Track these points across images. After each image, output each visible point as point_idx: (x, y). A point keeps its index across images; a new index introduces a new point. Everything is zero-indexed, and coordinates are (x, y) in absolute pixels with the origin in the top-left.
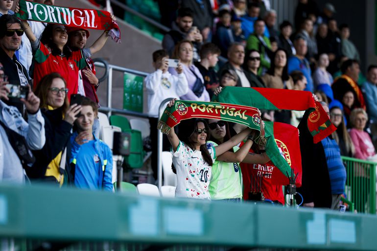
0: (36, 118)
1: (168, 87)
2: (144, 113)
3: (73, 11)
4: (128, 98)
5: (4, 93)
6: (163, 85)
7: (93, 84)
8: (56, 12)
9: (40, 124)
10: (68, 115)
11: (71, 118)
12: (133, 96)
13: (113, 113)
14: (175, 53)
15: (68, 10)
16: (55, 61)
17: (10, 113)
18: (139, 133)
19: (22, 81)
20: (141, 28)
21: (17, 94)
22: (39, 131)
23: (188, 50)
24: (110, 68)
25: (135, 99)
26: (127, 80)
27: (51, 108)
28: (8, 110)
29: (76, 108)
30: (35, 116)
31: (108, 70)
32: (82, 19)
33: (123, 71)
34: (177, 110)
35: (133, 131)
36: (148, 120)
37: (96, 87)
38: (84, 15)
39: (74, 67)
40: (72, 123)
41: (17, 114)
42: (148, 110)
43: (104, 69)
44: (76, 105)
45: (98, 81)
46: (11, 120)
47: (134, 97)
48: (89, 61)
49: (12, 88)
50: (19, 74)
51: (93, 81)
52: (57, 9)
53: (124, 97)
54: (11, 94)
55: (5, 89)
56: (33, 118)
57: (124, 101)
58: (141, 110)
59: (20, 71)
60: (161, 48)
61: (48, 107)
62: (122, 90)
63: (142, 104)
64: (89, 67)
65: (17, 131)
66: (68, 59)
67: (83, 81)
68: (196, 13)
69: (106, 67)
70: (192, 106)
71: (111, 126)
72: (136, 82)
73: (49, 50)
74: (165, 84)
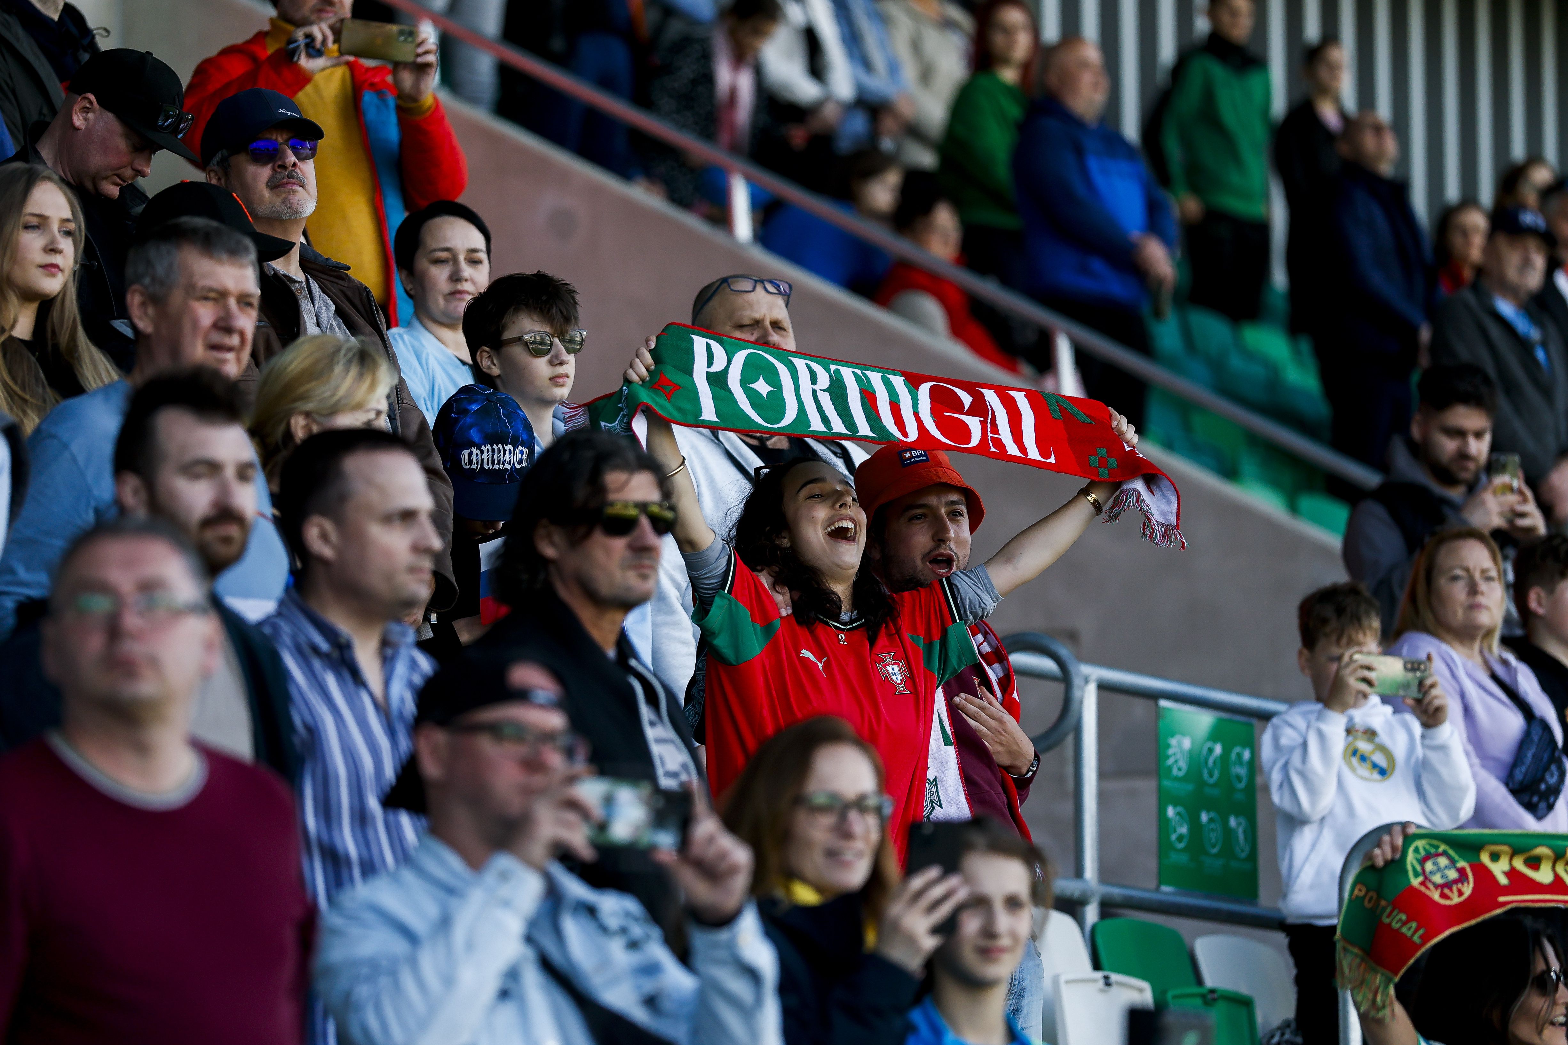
0: (732, 947)
1: (1383, 772)
2: (1265, 901)
3: (925, 389)
4: (1184, 830)
5: (568, 825)
6: (1355, 761)
7: (1008, 769)
8: (837, 391)
9: (752, 974)
10: (896, 927)
11: (911, 941)
12: (1204, 817)
13: (1108, 909)
14: (1413, 598)
15: (898, 381)
16: (806, 653)
17: (604, 929)
18: (1244, 1003)
19: (663, 764)
20: (1230, 472)
21: (637, 828)
22: (749, 1013)
23: (1477, 575)
24: (1087, 681)
25: (1214, 836)
26: (1173, 741)
27: (806, 895)
28: (591, 911)
29: (937, 891)
30: (723, 935)
31: (1076, 693)
32: (974, 423)
33: (1154, 696)
34: (1415, 882)
35: (1211, 997)
36: (1282, 939)
37: (1023, 784)
38: (980, 408)
39: (910, 680)
40: (913, 963)
41: (637, 931)
42: (1283, 888)
43: (1060, 687)
44: (933, 873)
45: (1029, 749)
46: (605, 963)
47: (1211, 820)
48: (986, 648)
49: (609, 801)
50: (651, 733)
51: (1010, 752)
52: (847, 374)
53: (1163, 822)
54: (602, 827)
55: (574, 805)
56: (716, 945)
57: (1163, 846)
58: (1250, 890)
59: (653, 717)
60: (1339, 576)
61: (788, 890)
62: (1146, 786)
63: (1253, 856)
64: (986, 682)
65: (640, 1015)
66: (872, 641)
67: (959, 753)
68: (1511, 389)
69: (1065, 678)
70: (1485, 858)
71: (1099, 975)
72: (1218, 749)
73: (779, 598)
74: (1363, 758)
